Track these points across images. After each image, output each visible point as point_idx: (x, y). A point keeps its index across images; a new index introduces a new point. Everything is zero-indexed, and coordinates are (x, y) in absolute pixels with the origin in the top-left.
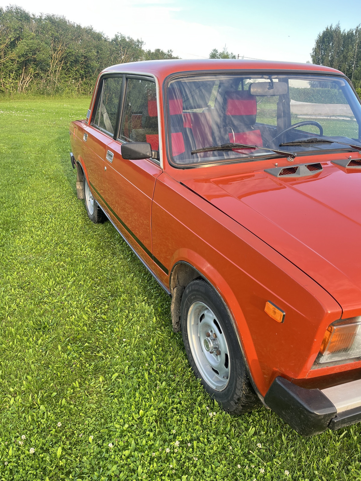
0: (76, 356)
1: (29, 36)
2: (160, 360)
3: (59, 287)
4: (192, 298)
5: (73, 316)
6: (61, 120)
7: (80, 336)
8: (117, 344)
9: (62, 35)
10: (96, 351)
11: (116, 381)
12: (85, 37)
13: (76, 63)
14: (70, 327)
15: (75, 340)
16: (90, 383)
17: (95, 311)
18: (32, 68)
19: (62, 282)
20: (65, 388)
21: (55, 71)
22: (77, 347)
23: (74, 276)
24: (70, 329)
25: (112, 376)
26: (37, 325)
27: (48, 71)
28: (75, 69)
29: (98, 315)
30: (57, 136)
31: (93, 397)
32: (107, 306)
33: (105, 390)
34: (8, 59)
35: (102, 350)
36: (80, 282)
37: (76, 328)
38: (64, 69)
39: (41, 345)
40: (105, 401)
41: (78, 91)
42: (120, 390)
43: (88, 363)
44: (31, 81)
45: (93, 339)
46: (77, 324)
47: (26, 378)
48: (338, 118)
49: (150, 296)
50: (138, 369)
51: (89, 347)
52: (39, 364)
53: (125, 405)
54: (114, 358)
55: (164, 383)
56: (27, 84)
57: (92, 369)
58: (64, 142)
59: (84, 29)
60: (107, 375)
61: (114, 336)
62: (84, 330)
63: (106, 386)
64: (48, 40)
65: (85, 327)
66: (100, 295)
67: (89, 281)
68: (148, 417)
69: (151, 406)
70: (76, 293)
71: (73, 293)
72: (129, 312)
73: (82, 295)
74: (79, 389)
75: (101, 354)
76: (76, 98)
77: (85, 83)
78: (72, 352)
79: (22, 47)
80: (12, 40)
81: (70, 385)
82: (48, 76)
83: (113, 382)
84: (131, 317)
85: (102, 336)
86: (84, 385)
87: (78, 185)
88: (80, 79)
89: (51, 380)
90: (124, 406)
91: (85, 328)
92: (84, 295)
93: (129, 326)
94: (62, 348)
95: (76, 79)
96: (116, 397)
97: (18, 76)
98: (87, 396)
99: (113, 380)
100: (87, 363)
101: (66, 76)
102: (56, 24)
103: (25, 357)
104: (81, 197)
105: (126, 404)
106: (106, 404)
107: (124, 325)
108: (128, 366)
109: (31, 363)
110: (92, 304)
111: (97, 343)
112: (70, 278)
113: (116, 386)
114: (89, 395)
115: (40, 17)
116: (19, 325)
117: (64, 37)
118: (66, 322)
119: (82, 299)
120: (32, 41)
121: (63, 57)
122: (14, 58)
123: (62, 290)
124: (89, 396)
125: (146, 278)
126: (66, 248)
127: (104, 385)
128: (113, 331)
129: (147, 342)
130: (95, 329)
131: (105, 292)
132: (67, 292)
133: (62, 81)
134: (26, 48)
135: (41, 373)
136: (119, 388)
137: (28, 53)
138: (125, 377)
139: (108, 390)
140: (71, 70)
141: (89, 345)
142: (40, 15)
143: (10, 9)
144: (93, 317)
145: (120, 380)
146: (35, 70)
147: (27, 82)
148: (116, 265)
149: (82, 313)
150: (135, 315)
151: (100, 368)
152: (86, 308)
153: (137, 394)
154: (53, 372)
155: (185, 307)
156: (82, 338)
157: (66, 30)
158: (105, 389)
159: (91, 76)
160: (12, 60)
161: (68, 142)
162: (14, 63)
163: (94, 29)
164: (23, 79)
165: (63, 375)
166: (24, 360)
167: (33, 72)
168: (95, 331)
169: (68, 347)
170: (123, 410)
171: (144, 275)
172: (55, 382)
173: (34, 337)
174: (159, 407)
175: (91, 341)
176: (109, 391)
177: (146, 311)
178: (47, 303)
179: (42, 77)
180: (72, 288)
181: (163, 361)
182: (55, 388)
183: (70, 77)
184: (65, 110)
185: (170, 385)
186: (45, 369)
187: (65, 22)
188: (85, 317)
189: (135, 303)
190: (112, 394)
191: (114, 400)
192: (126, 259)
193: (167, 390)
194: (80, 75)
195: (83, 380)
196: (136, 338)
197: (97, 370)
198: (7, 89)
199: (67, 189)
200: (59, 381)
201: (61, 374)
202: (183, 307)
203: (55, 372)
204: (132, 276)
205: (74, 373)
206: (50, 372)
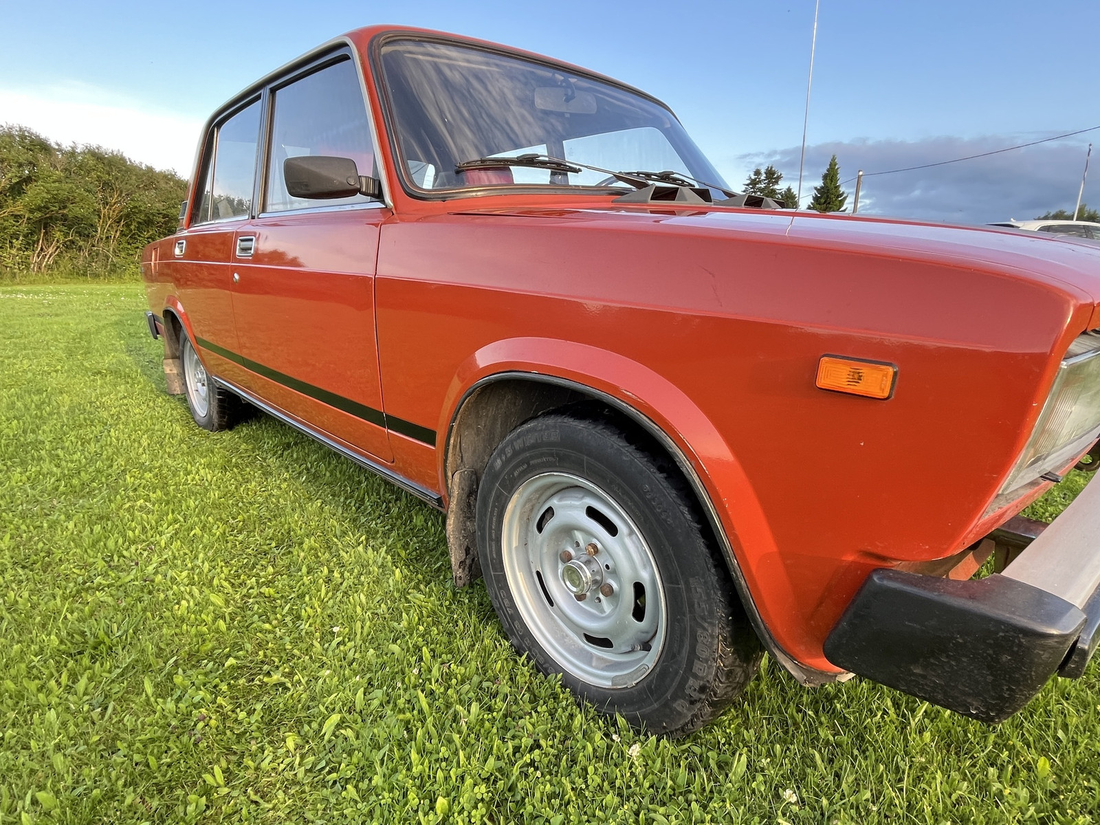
0: (203, 699)
1: (50, 176)
2: (444, 656)
3: (137, 550)
4: (516, 474)
5: (184, 603)
7: (209, 645)
8: (318, 645)
9: (117, 179)
10: (260, 674)
11: (337, 737)
12: (162, 185)
13: (148, 225)
14: (178, 630)
15: (193, 659)
16: (257, 762)
17: (243, 584)
18: (61, 231)
19: (143, 537)
20: (178, 799)
21: (107, 238)
22: (206, 674)
23: (176, 521)
24: (176, 634)
25: (321, 726)
26: (72, 643)
27: (93, 236)
28: (146, 235)
29: (251, 591)
31: (275, 801)
32: (270, 569)
33: (310, 770)
34: (6, 214)
35: (277, 667)
36: (193, 533)
37: (193, 630)
38: (126, 236)
39: (85, 694)
40: (314, 804)
42: (355, 760)
43: (241, 711)
44: (58, 255)
45: (248, 646)
46: (196, 619)
47: (35, 802)
49: (371, 534)
50: (393, 689)
51: (239, 668)
52: (82, 748)
53: (386, 797)
54: (317, 679)
55: (475, 707)
56: (49, 258)
57: (257, 721)
59: (161, 173)
60: (306, 728)
61: (305, 627)
62: (218, 631)
63: (310, 759)
64: (91, 186)
65: (221, 622)
66: (249, 551)
67: (216, 526)
68: (466, 813)
69: (462, 778)
70: (185, 554)
71: (177, 555)
72: (331, 571)
73: (201, 556)
74: (225, 790)
75: (276, 677)
78: (189, 691)
79: (34, 194)
80: (14, 181)
81: (195, 783)
82: (93, 246)
83: (329, 741)
84: (340, 580)
85: (272, 636)
86: (241, 774)
87: (167, 365)
89: (125, 785)
90: (383, 802)
91: (222, 625)
92: (206, 554)
93: (338, 599)
94: (156, 686)
96: (347, 781)
97: (29, 245)
98: (256, 803)
99: (326, 738)
100: (238, 710)
101: (129, 246)
102: (106, 162)
103: (29, 737)
104: (176, 390)
105: (386, 794)
106: (320, 813)
107: (325, 600)
108: (362, 689)
109: (51, 753)
110: (230, 571)
111: (261, 653)
112: (165, 526)
113: (338, 750)
114: (262, 798)
115: (72, 148)
116: (12, 655)
117: (121, 182)
118: (161, 621)
119: (203, 562)
120: (57, 184)
121: (121, 216)
122: (19, 213)
123: (145, 554)
124: (261, 801)
125: (352, 504)
126: (148, 475)
127: (303, 757)
128: (299, 617)
129: (396, 624)
130: (249, 622)
131: (261, 541)
132: (160, 555)
133: (123, 254)
134: (45, 195)
135: (90, 772)
136: (350, 754)
137: (49, 205)
138: (359, 720)
139: (319, 767)
140: (139, 236)
141: (239, 662)
142: (72, 145)
143: (6, 130)
144: (237, 596)
145: (349, 733)
146: (66, 235)
147: (50, 256)
148: (275, 492)
149: (207, 591)
150: (347, 574)
151: (281, 715)
152: (216, 582)
153: (414, 756)
154: (131, 760)
155: (494, 506)
156: (214, 649)
157: (126, 172)
158: (308, 767)
160: (16, 216)
162: (21, 221)
163: (179, 174)
164: (42, 249)
165: (168, 760)
166: (26, 747)
167: (62, 238)
168: (248, 627)
169: (175, 680)
170: (382, 815)
171: (346, 499)
172: (140, 790)
173: (63, 676)
174: (484, 775)
175: (241, 653)
176: (323, 768)
177: (371, 562)
178: (102, 589)
179: (80, 247)
180: (172, 547)
181: (450, 656)
182: (142, 808)
183: (138, 248)
185: (490, 709)
186: (102, 756)
187: (123, 159)
188: (217, 599)
189: (341, 552)
190: (334, 775)
191: (344, 793)
192: (298, 478)
193: (487, 724)
195: (234, 758)
196: (363, 621)
197: (272, 723)
198: (7, 267)
200: (154, 781)
201: (159, 758)
202: (486, 510)
203: (137, 758)
204: (319, 504)
205: (203, 745)
206: (123, 763)
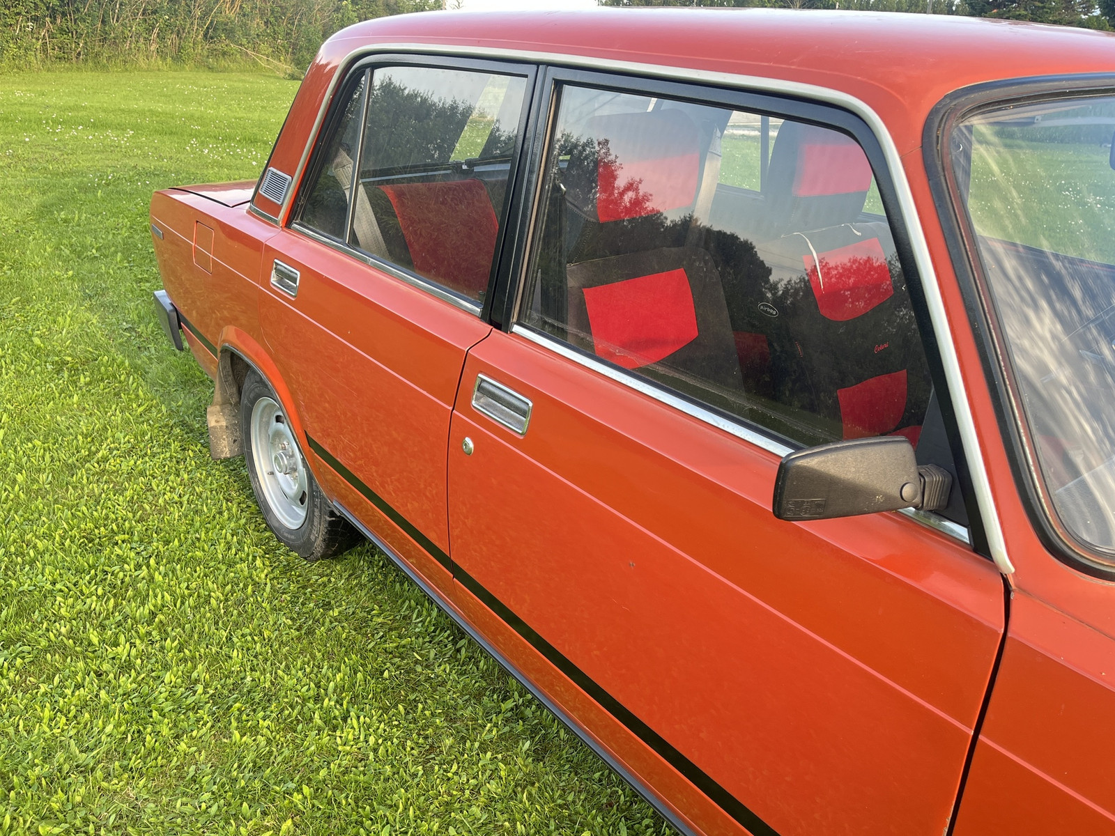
6: (26, 143)
30: (36, 200)
41: (44, 50)
48: (731, 131)
58: (65, 221)
76: (39, 69)
77: (62, 31)
87: (213, 414)
88: (48, 19)
95: (35, 19)
104: (222, 452)
159: (78, 11)
161: (80, 219)
183: (19, 14)
184: (25, 109)
194: (48, 10)
199: (145, 410)
